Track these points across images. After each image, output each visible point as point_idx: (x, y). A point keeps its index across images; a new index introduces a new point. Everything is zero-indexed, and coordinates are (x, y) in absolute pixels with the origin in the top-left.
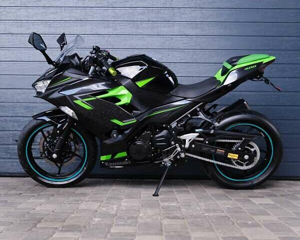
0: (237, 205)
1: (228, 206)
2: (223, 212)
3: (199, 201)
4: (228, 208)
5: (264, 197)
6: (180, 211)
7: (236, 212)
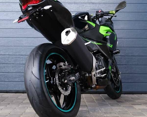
0: (125, 110)
1: (119, 110)
2: (116, 114)
3: (101, 107)
4: (119, 111)
5: (141, 105)
6: (89, 113)
7: (124, 114)
